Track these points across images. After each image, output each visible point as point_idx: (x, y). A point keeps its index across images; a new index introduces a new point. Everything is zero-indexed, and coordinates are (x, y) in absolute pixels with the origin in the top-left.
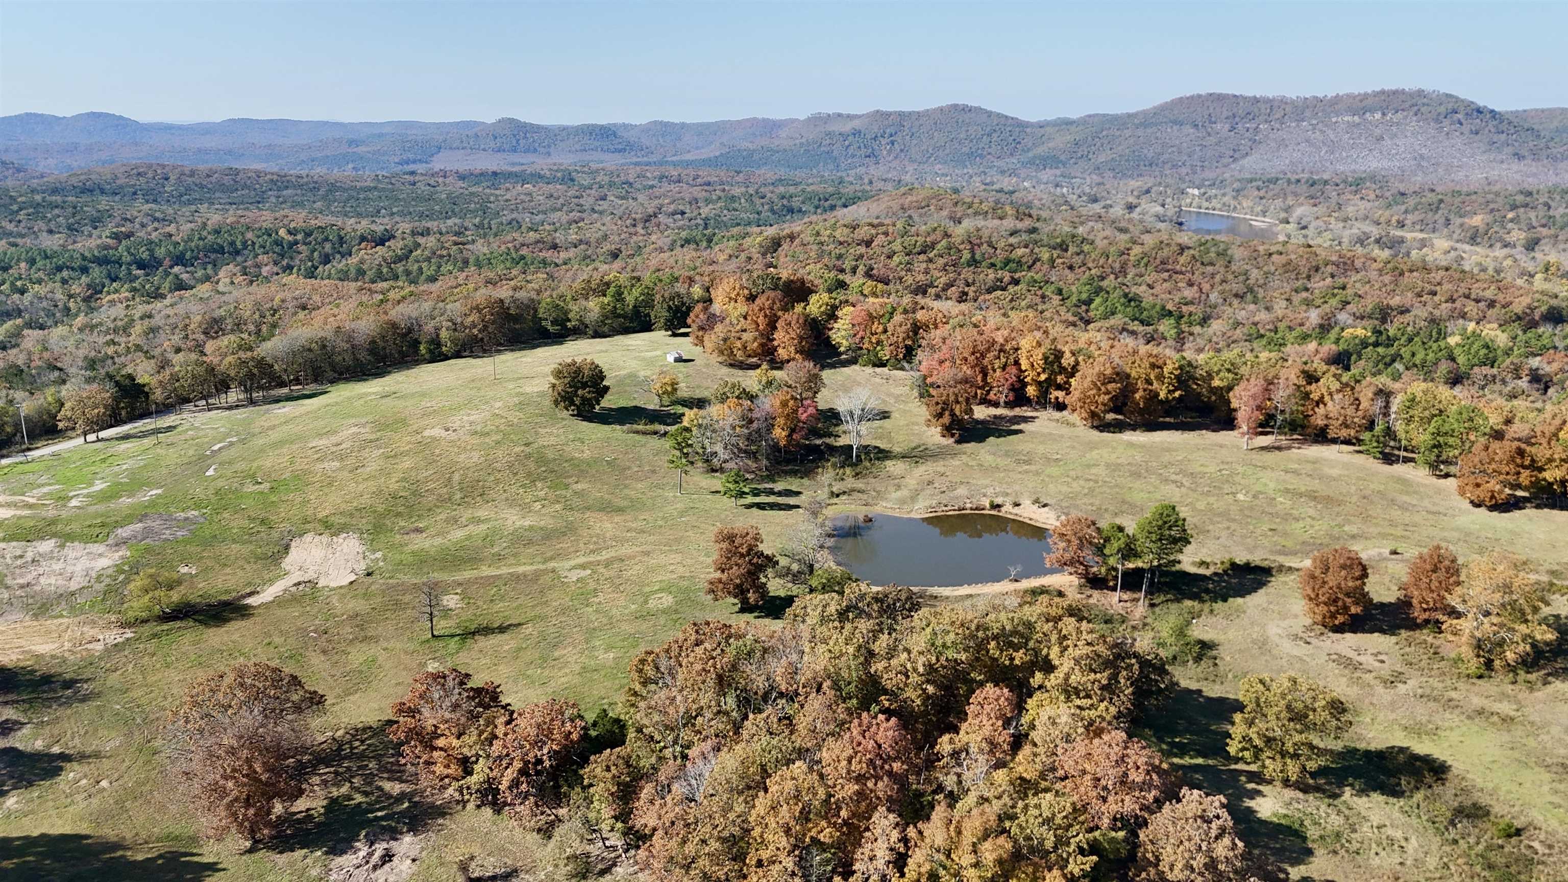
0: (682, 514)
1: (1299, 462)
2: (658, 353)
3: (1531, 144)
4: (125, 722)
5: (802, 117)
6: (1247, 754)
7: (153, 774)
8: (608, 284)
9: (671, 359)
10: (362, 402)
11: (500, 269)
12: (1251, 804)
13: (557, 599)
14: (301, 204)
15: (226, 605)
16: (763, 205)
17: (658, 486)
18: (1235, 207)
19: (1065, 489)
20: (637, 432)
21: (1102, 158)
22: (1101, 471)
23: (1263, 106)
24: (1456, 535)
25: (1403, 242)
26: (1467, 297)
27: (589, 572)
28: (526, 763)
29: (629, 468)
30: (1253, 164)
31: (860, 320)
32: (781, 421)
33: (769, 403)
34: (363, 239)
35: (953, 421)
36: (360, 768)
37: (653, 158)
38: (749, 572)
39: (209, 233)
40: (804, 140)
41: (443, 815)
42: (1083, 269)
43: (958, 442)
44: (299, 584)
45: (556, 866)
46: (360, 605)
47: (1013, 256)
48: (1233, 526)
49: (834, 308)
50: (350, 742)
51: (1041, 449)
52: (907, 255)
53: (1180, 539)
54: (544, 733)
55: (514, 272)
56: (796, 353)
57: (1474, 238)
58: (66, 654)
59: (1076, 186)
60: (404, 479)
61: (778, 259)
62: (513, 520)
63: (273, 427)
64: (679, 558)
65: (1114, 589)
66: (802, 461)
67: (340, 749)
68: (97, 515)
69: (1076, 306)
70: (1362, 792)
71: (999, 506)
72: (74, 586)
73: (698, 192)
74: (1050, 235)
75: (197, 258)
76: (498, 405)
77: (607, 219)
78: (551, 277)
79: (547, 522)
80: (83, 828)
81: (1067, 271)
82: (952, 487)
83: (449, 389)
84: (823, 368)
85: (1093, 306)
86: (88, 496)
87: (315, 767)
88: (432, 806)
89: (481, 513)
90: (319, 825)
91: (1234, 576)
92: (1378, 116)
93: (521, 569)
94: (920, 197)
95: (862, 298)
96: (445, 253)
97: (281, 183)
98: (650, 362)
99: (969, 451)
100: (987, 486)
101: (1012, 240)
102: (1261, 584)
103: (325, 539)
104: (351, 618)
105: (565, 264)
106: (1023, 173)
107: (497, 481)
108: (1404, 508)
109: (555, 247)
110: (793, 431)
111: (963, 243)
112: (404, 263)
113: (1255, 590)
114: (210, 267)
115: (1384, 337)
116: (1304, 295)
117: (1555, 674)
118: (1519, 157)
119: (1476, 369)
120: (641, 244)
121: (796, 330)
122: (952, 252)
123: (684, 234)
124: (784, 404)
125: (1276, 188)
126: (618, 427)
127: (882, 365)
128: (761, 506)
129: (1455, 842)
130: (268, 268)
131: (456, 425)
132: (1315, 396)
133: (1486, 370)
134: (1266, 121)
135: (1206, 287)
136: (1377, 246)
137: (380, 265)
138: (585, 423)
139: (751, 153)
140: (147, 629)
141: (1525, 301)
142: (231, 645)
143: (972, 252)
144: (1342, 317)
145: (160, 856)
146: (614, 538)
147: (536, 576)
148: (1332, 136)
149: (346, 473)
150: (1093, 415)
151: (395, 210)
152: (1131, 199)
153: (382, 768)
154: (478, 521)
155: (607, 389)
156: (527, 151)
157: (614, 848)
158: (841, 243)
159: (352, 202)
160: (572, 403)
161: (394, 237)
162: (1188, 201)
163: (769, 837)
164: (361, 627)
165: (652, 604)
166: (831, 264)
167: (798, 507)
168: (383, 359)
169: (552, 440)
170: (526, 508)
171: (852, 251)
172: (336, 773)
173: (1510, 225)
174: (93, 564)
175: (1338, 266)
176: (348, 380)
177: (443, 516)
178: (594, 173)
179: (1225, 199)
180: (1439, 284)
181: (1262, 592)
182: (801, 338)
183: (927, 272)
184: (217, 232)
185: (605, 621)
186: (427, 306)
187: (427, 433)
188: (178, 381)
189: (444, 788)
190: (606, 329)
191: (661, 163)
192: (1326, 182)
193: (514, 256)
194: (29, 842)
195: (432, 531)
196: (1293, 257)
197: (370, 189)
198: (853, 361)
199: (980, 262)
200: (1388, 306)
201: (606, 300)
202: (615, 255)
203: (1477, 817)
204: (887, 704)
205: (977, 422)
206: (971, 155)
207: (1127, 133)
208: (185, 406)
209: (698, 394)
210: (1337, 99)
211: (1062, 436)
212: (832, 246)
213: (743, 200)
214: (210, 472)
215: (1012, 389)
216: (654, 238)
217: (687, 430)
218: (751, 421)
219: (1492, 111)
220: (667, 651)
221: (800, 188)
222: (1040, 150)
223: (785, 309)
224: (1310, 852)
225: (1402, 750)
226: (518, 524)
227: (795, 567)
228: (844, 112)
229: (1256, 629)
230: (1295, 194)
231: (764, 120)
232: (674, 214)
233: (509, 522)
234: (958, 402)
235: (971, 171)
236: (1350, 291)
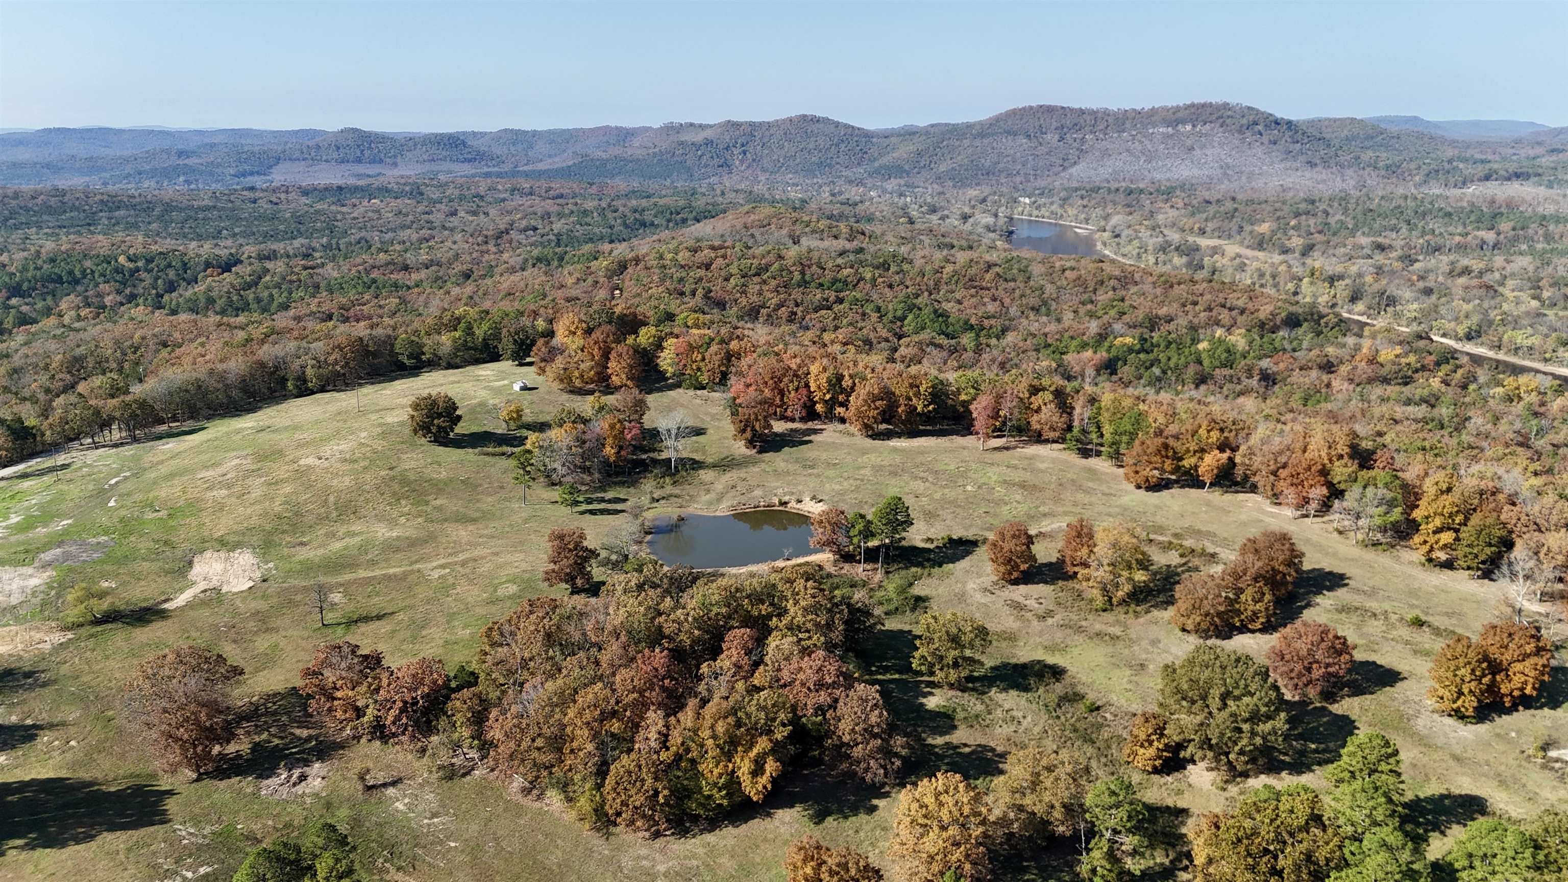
0: (526, 521)
1: (1020, 458)
2: (506, 382)
3: (1322, 152)
4: (81, 699)
5: (656, 126)
6: (923, 668)
7: (111, 734)
8: (459, 320)
9: (517, 387)
10: (239, 436)
11: (352, 295)
12: (924, 700)
13: (422, 592)
14: (135, 226)
15: (147, 610)
16: (615, 219)
17: (505, 499)
18: (1062, 216)
19: (837, 487)
20: (487, 454)
21: (942, 168)
22: (867, 472)
23: (1088, 118)
24: (1117, 510)
25: (1198, 250)
26: (1224, 306)
27: (448, 570)
28: (405, 703)
29: (481, 485)
30: (1081, 172)
31: (682, 350)
32: (610, 441)
33: (601, 426)
34: (208, 265)
35: (754, 435)
36: (274, 721)
37: (506, 168)
38: (576, 563)
39: (44, 262)
40: (657, 150)
41: (343, 748)
42: (901, 287)
43: (760, 452)
44: (205, 591)
45: (431, 772)
46: (261, 605)
47: (839, 276)
48: (958, 510)
49: (661, 339)
50: (264, 704)
51: (824, 456)
52: (743, 277)
53: (905, 522)
54: (418, 683)
55: (367, 297)
56: (628, 379)
57: (1260, 245)
58: (22, 653)
59: (919, 195)
60: (286, 503)
61: (623, 281)
62: (383, 532)
63: (162, 462)
64: (522, 556)
65: (860, 562)
66: (629, 474)
67: (257, 709)
68: (19, 544)
69: (891, 322)
70: (1005, 690)
71: (786, 503)
72: (14, 601)
73: (550, 206)
74: (874, 256)
75: (35, 289)
76: (364, 434)
77: (458, 237)
78: (403, 301)
79: (411, 532)
80: (63, 774)
81: (887, 290)
82: (750, 490)
83: (317, 422)
84: (649, 392)
85: (906, 322)
86: (7, 527)
87: (238, 723)
88: (334, 742)
89: (356, 528)
90: (247, 761)
91: (951, 548)
92: (1189, 127)
93: (392, 571)
94: (762, 216)
95: (684, 330)
96: (294, 278)
97: (112, 204)
98: (497, 391)
99: (767, 459)
100: (777, 488)
101: (840, 261)
102: (968, 553)
103: (223, 554)
104: (253, 615)
105: (417, 286)
106: (869, 182)
107: (367, 501)
108: (1087, 492)
109: (406, 268)
110: (621, 448)
111: (794, 265)
112: (253, 289)
113: (963, 558)
114: (49, 298)
115: (1149, 344)
116: (1089, 307)
117: (1155, 606)
118: (1312, 164)
119: (1217, 371)
120: (493, 264)
121: (627, 360)
122: (784, 273)
123: (535, 252)
124: (612, 427)
125: (1098, 197)
126: (471, 450)
127: (704, 388)
128: (592, 512)
129: (1058, 717)
130: (110, 297)
131: (328, 455)
132: (1034, 406)
133: (1227, 372)
134: (1091, 132)
135: (1007, 301)
136: (1176, 254)
137: (229, 292)
138: (441, 448)
139: (604, 162)
140: (84, 631)
141: (1269, 308)
142: (157, 640)
143: (803, 273)
144: (1118, 327)
145: (128, 788)
146: (469, 543)
147: (404, 576)
148: (1149, 147)
149: (234, 500)
150: (866, 427)
151: (237, 230)
152: (967, 210)
153: (293, 720)
154: (352, 534)
155: (459, 418)
156: (373, 161)
157: (473, 759)
158: (682, 267)
159: (190, 223)
160: (430, 431)
161: (241, 262)
162: (1020, 209)
163: (578, 732)
164: (264, 622)
165: (500, 592)
166: (671, 288)
167: (623, 511)
168: (252, 395)
169: (413, 464)
170: (392, 523)
171: (692, 274)
172: (256, 726)
173: (1292, 232)
174: (26, 583)
175: (1119, 280)
176: (223, 416)
177: (322, 531)
178: (443, 186)
179: (1053, 208)
180: (1201, 295)
181: (967, 558)
182: (631, 367)
183: (760, 293)
184: (53, 260)
185: (462, 607)
186: (292, 345)
187: (302, 462)
188: (67, 423)
189: (342, 729)
190: (458, 360)
191: (514, 174)
192: (1141, 191)
193: (366, 280)
194: (23, 786)
195: (315, 544)
196: (1083, 272)
197: (207, 208)
198: (678, 385)
199: (809, 283)
200: (1157, 316)
201: (457, 334)
202: (467, 276)
203: (1075, 700)
204: (666, 645)
205: (776, 434)
206: (820, 164)
207: (966, 142)
208: (70, 444)
209: (542, 419)
210: (1153, 112)
211: (842, 444)
212: (674, 270)
213: (595, 214)
214: (112, 503)
215: (805, 406)
216: (506, 256)
217: (529, 452)
218: (584, 442)
219: (1289, 123)
220: (509, 621)
221: (653, 200)
222: (885, 160)
223: (618, 341)
224: (955, 727)
225: (1039, 662)
226: (387, 535)
227: (614, 557)
228: (697, 121)
229: (959, 585)
230: (1115, 203)
231: (617, 128)
232: (525, 230)
233: (380, 534)
234: (757, 420)
235: (820, 181)
236: (1127, 303)
